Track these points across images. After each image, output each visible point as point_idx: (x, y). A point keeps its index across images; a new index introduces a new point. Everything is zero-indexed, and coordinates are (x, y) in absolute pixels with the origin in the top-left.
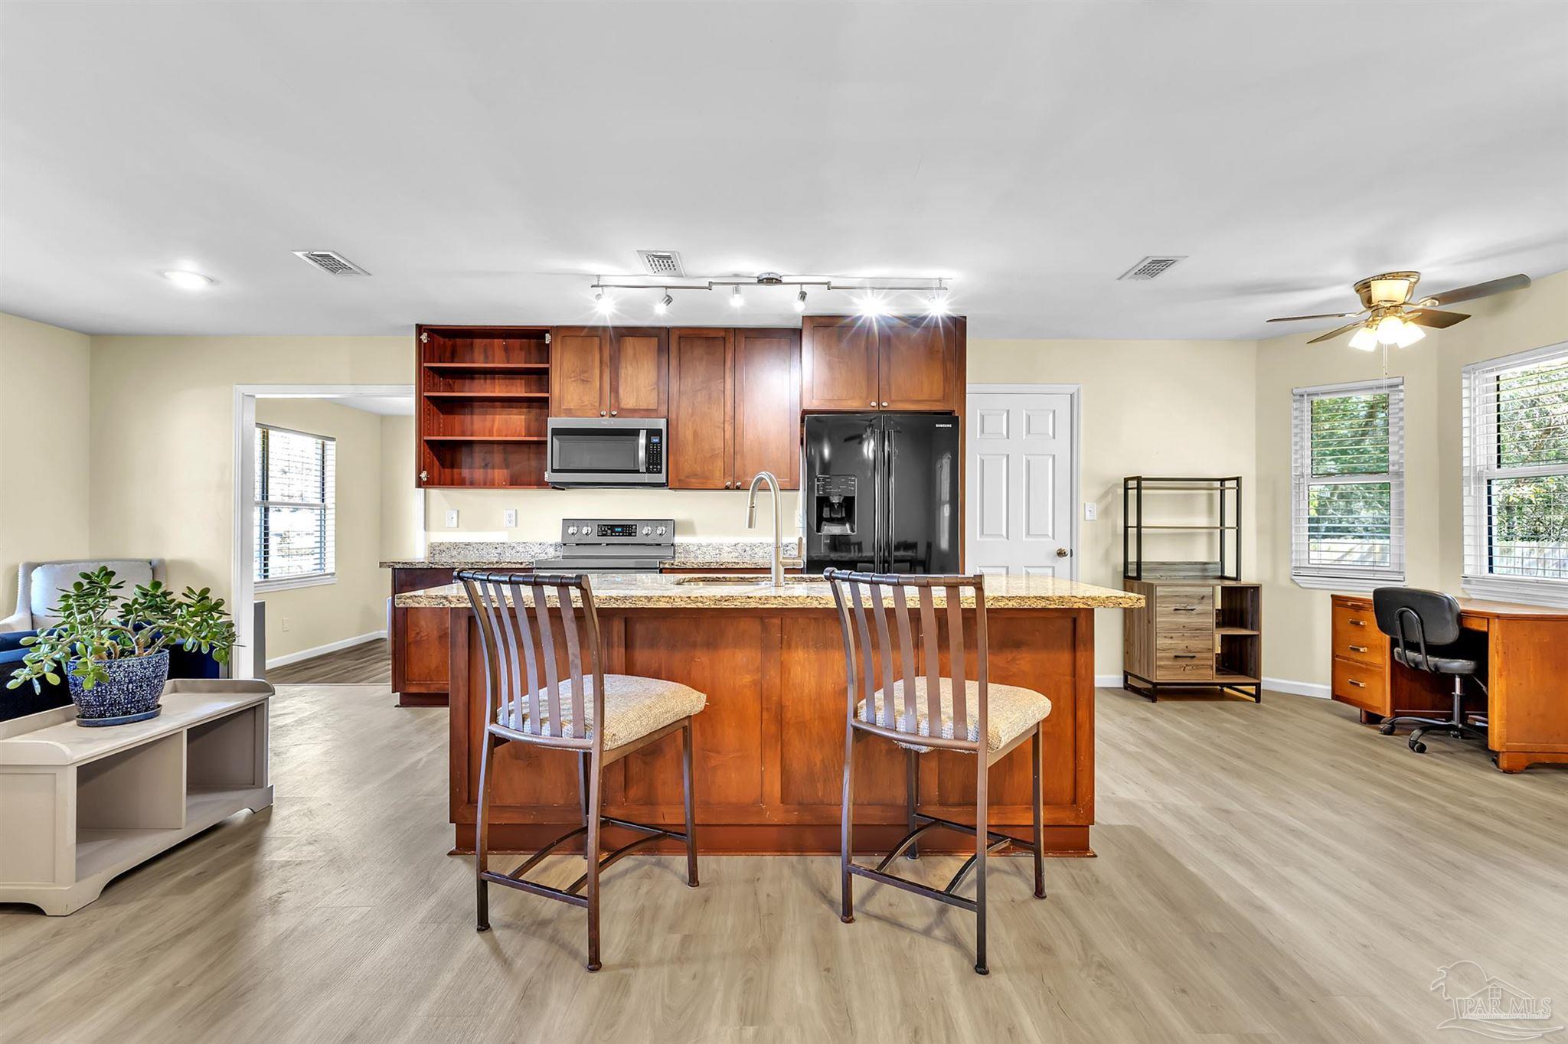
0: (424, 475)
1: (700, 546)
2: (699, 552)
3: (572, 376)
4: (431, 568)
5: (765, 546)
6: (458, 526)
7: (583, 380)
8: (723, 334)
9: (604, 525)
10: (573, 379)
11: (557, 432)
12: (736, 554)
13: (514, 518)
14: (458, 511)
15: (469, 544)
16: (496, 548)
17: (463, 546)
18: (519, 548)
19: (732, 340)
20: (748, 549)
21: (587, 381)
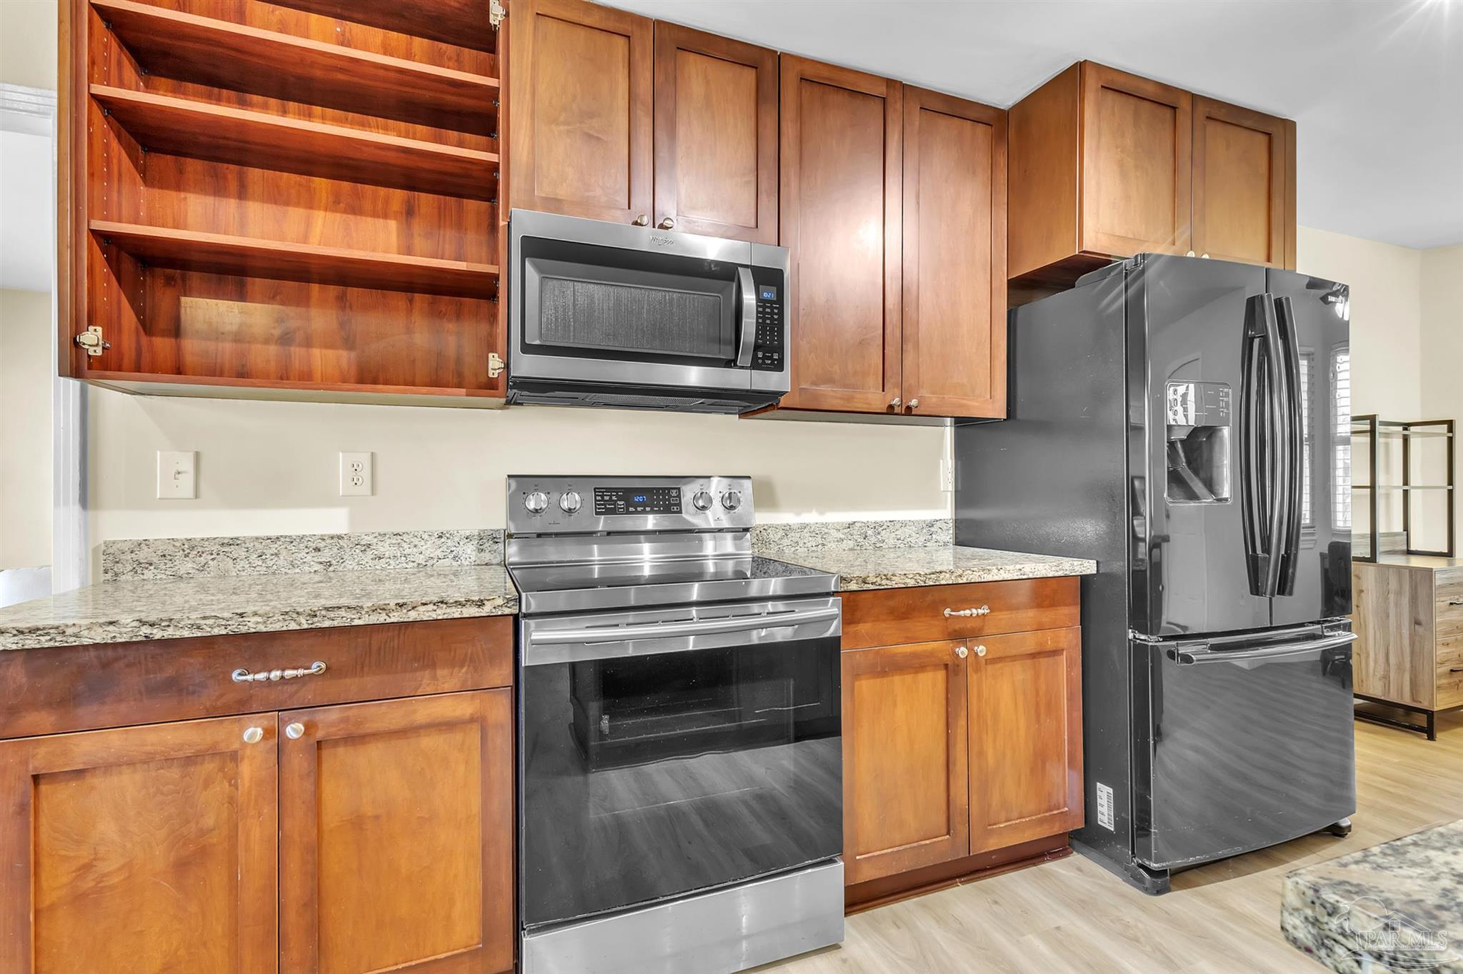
0: (92, 338)
1: (787, 530)
2: (786, 542)
3: (562, 118)
4: (149, 641)
5: (898, 526)
6: (197, 496)
7: (590, 136)
8: (881, 90)
9: (608, 490)
10: (562, 128)
11: (537, 248)
12: (851, 544)
13: (366, 473)
14: (197, 456)
15: (233, 542)
16: (317, 550)
17: (215, 548)
18: (385, 548)
19: (899, 106)
20: (870, 532)
21: (598, 139)
